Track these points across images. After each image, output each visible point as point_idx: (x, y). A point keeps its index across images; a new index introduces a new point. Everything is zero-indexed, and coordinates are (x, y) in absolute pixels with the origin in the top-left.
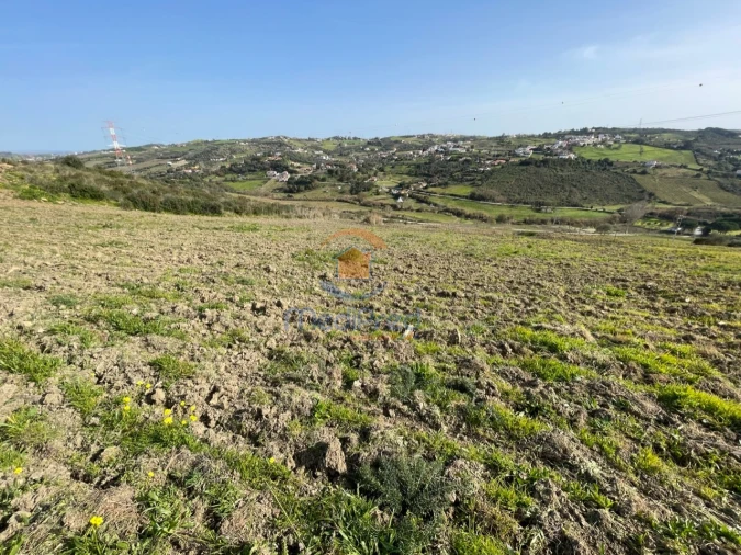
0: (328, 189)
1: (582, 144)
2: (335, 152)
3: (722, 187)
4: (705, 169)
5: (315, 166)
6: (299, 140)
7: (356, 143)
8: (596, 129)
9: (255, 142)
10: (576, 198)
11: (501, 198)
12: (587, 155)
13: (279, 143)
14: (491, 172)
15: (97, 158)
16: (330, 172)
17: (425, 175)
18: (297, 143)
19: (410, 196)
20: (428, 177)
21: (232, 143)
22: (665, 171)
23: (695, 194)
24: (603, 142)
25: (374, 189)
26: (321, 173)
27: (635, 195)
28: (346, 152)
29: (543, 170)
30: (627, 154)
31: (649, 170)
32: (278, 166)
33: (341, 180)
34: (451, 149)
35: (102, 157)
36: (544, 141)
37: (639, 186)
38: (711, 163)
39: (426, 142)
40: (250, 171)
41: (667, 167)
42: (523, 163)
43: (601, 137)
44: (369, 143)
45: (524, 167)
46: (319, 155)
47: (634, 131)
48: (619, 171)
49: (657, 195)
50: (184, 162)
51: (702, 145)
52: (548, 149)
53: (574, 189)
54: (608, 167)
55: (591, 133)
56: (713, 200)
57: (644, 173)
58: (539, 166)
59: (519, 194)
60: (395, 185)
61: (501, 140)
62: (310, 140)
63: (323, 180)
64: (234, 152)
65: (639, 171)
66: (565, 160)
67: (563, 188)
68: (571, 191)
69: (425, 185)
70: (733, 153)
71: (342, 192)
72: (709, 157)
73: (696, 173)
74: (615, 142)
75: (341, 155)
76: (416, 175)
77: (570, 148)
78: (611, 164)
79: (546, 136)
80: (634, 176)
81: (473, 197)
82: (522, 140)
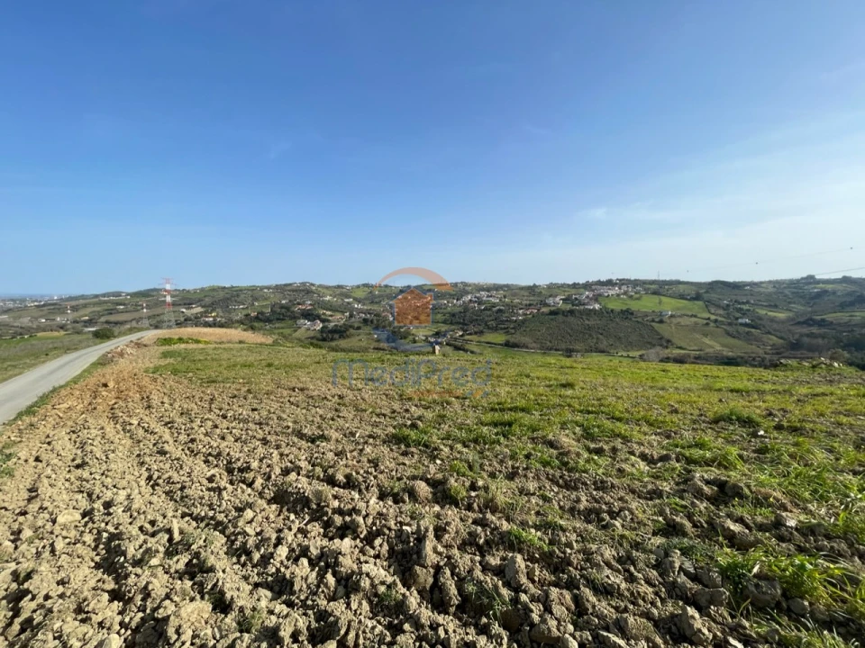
0: (363, 337)
1: (606, 294)
2: (365, 299)
3: (728, 334)
4: (713, 317)
5: (347, 314)
6: (328, 288)
7: (388, 291)
8: (620, 280)
9: (281, 289)
10: (604, 344)
11: (534, 345)
12: (611, 306)
13: (306, 290)
14: (523, 322)
15: (95, 304)
16: (365, 321)
17: (460, 323)
18: (325, 291)
19: (447, 344)
20: (463, 325)
21: (253, 289)
22: (679, 320)
23: (707, 341)
24: (625, 293)
25: (411, 337)
26: (356, 321)
27: (654, 342)
28: (377, 300)
29: (571, 319)
30: (647, 304)
31: (665, 319)
32: (309, 315)
33: (377, 328)
34: (484, 299)
35: (100, 303)
36: (573, 291)
37: (658, 334)
38: (721, 312)
39: (460, 290)
40: (278, 319)
41: (680, 316)
42: (552, 313)
43: (624, 288)
44: (401, 291)
45: (553, 317)
46: (348, 303)
47: (653, 282)
48: (640, 320)
49: (674, 340)
50: (199, 309)
51: (714, 296)
52: (576, 299)
53: (601, 336)
54: (629, 316)
55: (616, 284)
56: (723, 345)
57: (661, 322)
58: (567, 316)
59: (550, 342)
60: (431, 333)
61: (532, 290)
62: (339, 287)
63: (359, 328)
64: (256, 299)
65: (657, 320)
66: (590, 310)
67: (590, 335)
68: (598, 338)
69: (461, 333)
70: (739, 303)
71: (378, 341)
72: (718, 306)
73: (705, 322)
74: (636, 293)
75: (372, 302)
76: (452, 323)
77: (596, 298)
78: (632, 314)
79: (575, 286)
80: (653, 324)
81: (507, 345)
82: (553, 289)
